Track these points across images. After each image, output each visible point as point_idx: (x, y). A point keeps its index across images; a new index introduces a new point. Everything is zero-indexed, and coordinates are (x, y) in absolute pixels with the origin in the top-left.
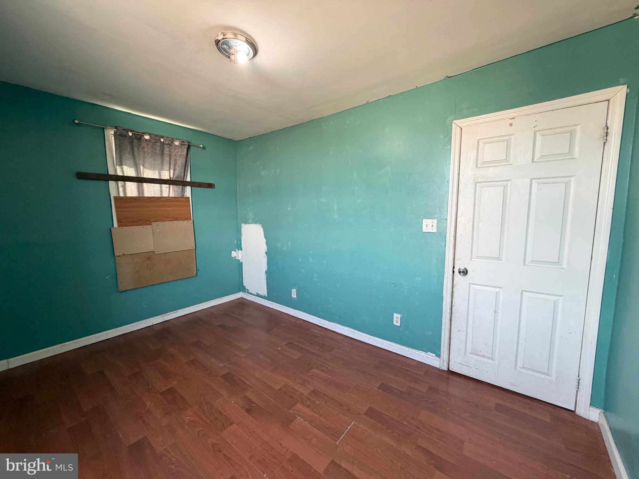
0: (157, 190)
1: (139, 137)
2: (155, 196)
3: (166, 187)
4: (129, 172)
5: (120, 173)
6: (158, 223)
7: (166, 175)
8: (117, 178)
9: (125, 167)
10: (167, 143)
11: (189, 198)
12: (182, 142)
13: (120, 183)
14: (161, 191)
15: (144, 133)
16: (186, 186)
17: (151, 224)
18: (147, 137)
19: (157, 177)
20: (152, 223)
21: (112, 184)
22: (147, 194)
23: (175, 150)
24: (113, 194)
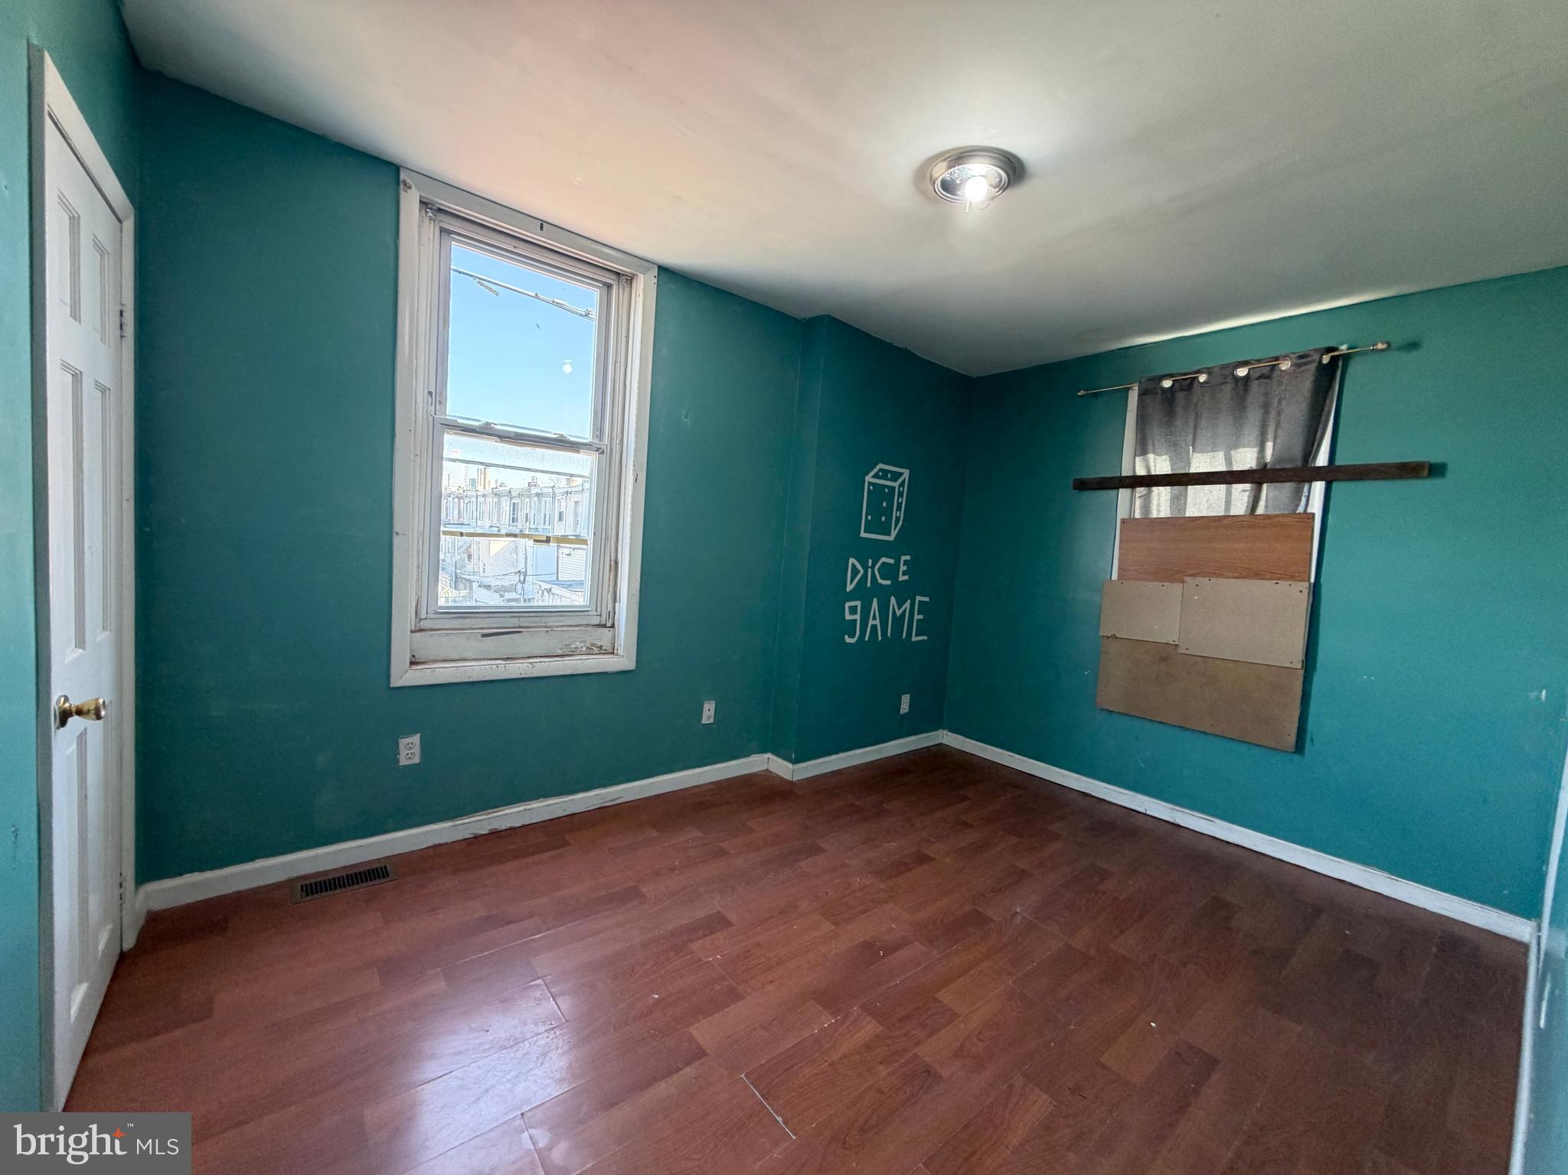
0: (1219, 499)
1: (1187, 384)
2: (1209, 514)
3: (1244, 491)
4: (1161, 465)
5: (1141, 471)
6: (1199, 579)
7: (1246, 459)
8: (1135, 482)
9: (1151, 456)
10: (1257, 375)
11: (1313, 515)
12: (1301, 357)
13: (1140, 491)
14: (1228, 503)
15: (1199, 372)
16: (1310, 481)
17: (1183, 582)
18: (1203, 378)
19: (1220, 467)
20: (1186, 578)
21: (1124, 494)
22: (1191, 512)
23: (1280, 383)
24: (1122, 513)
